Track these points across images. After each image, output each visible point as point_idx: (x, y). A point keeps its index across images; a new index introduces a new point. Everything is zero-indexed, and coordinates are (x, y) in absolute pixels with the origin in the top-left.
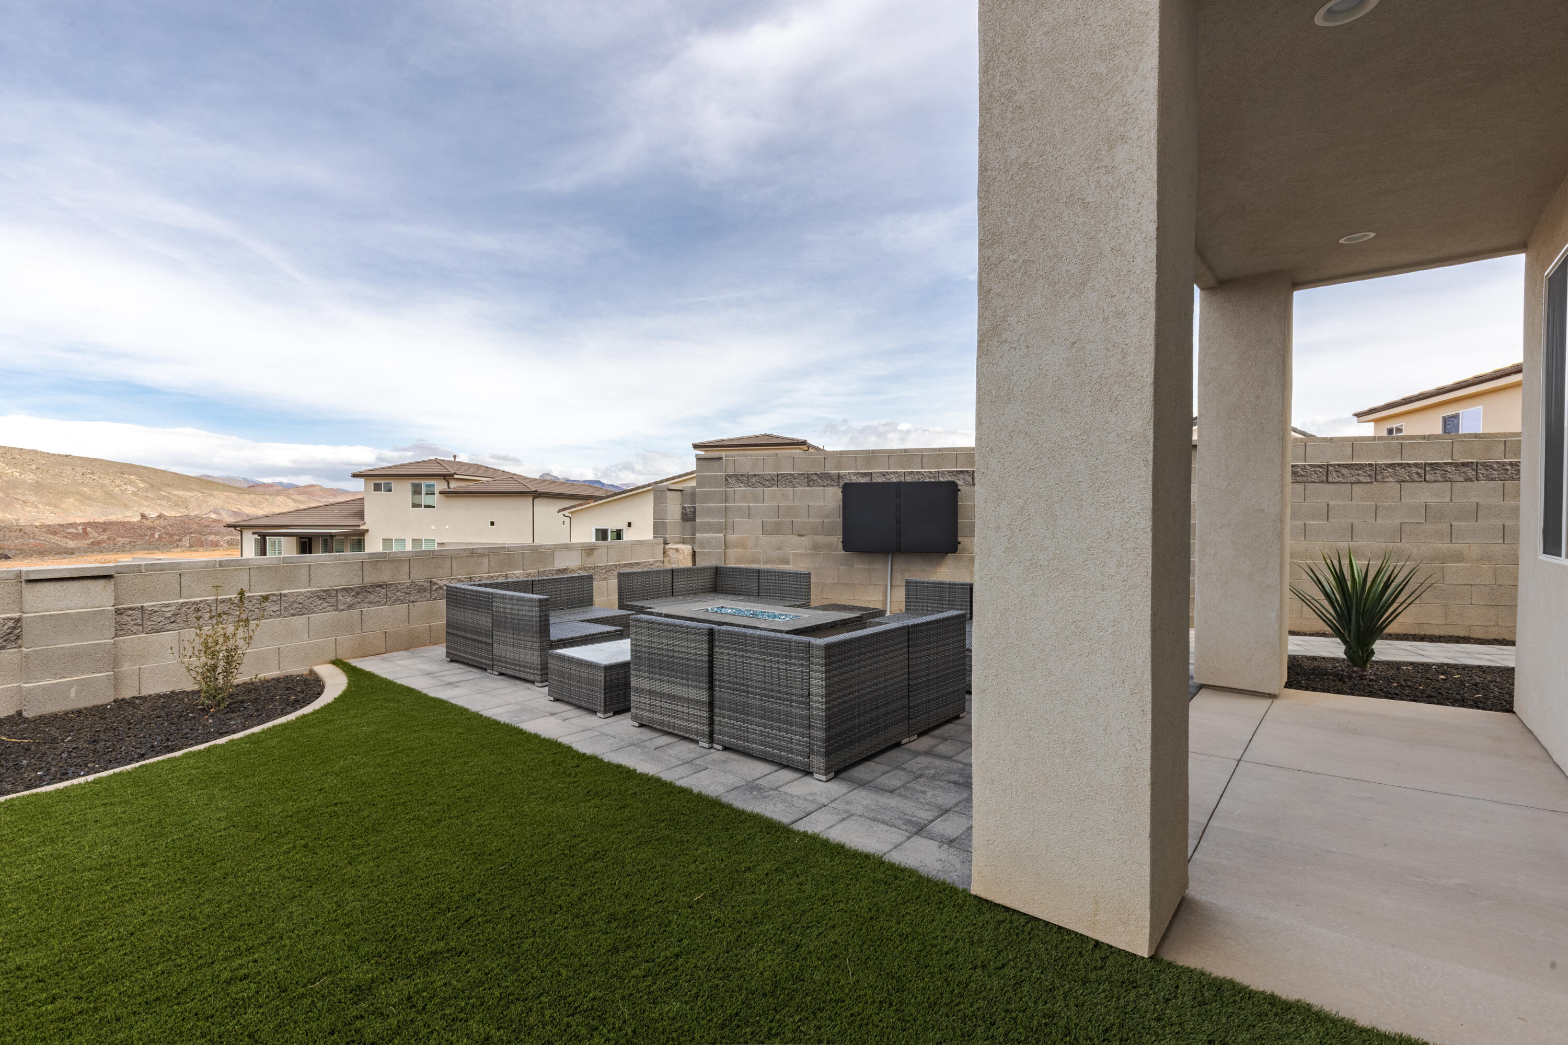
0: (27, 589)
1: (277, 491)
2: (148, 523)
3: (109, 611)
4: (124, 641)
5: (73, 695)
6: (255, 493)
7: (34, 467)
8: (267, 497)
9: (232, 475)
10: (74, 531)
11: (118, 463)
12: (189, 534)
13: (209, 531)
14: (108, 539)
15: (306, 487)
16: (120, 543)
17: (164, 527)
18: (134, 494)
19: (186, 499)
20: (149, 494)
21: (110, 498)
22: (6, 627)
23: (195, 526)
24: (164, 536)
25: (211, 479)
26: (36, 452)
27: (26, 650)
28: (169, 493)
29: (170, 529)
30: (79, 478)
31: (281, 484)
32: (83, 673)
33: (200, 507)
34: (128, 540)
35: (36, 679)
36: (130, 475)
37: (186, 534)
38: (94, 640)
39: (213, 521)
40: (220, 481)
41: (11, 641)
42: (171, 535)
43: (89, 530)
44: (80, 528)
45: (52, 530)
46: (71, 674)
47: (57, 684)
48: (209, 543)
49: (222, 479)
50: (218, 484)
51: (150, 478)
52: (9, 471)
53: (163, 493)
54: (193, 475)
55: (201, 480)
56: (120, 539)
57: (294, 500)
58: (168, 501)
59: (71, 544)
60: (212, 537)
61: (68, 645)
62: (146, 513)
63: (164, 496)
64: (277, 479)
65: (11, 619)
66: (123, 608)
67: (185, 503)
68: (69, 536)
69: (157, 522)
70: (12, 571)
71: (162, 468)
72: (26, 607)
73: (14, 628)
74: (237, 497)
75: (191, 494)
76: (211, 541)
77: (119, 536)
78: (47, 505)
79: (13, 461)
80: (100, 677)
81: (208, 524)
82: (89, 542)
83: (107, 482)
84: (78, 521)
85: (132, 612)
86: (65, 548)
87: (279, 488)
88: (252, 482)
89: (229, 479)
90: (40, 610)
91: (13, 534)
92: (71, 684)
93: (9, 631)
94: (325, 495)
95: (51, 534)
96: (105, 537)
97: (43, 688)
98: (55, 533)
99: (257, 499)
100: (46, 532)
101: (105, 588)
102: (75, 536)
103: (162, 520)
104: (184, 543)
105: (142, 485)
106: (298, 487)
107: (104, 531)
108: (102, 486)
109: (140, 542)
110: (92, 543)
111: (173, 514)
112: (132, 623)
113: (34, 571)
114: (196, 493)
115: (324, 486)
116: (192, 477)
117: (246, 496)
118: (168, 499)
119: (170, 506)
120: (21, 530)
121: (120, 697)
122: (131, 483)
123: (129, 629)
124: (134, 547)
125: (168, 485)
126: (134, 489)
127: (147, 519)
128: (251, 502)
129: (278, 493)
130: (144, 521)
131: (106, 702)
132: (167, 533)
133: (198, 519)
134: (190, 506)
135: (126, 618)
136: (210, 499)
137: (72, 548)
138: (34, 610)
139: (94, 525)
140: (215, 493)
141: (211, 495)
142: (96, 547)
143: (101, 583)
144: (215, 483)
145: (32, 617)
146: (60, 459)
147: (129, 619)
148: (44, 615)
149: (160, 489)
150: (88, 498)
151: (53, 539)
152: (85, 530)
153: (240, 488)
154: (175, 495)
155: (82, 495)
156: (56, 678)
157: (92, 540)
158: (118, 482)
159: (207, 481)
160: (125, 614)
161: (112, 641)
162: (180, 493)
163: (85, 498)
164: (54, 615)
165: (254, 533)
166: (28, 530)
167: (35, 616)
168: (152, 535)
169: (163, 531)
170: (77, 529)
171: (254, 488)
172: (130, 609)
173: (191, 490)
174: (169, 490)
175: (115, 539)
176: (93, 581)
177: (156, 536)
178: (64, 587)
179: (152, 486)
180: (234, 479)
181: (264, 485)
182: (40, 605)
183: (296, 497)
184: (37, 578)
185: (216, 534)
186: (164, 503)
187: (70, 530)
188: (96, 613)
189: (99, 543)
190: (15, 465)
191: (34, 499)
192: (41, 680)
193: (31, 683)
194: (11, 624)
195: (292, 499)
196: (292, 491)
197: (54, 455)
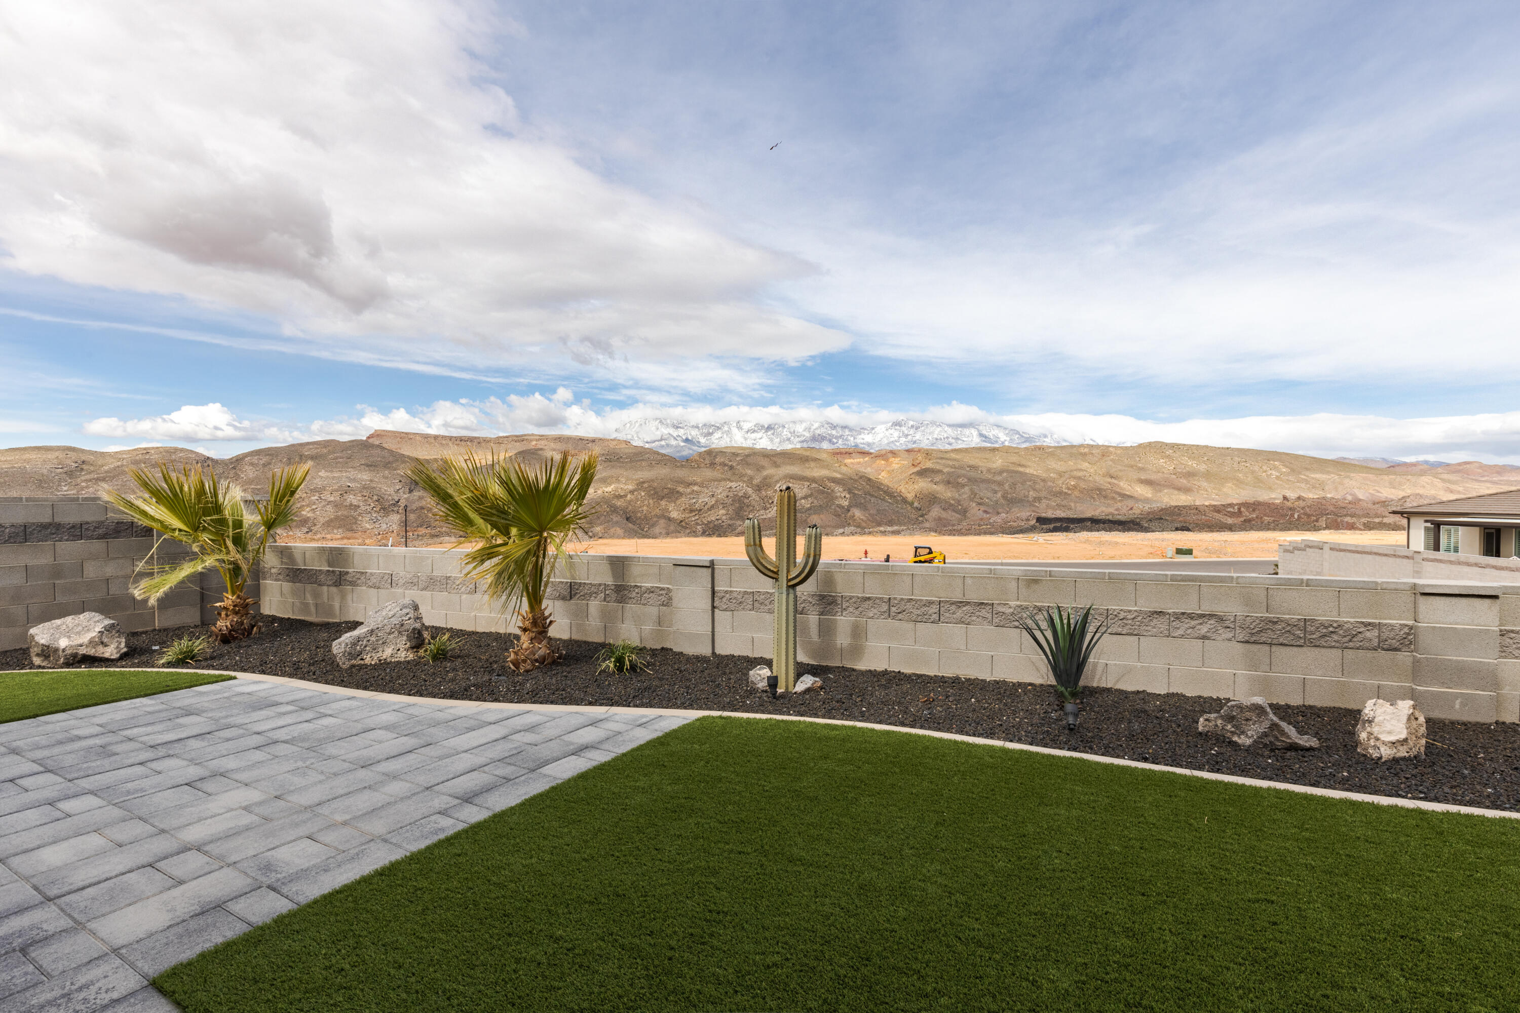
0: (1422, 600)
1: (1421, 470)
2: (1289, 504)
3: (1494, 631)
4: (1505, 663)
5: (1457, 706)
6: (1395, 474)
7: (1206, 458)
8: (1409, 477)
9: (1369, 456)
10: (1232, 510)
11: (1266, 452)
12: (1326, 515)
13: (1345, 513)
14: (1257, 517)
15: (1459, 464)
16: (1266, 522)
17: (1303, 508)
18: (1277, 478)
19: (1323, 481)
20: (1291, 478)
21: (1258, 482)
22: (1402, 632)
23: (1331, 508)
24: (1303, 516)
25: (1347, 461)
26: (1207, 447)
27: (1419, 656)
28: (1308, 476)
29: (1308, 510)
30: (1236, 465)
31: (1426, 462)
32: (1467, 688)
33: (1336, 489)
34: (1273, 519)
35: (1427, 684)
36: (1274, 461)
37: (1322, 515)
38: (1478, 658)
39: (1350, 503)
40: (1357, 463)
41: (1406, 645)
42: (1309, 516)
43: (1242, 509)
44: (1236, 507)
45: (1217, 509)
46: (1457, 686)
47: (1444, 692)
48: (1345, 525)
49: (1358, 461)
50: (1355, 465)
51: (1291, 463)
52: (1190, 463)
53: (1303, 477)
54: (1330, 458)
55: (1338, 462)
56: (1266, 518)
57: (1443, 480)
58: (1307, 484)
59: (1230, 521)
60: (1348, 519)
61: (1455, 658)
62: (1287, 495)
63: (1303, 479)
64: (1421, 458)
65: (1407, 626)
66: (1506, 630)
67: (1322, 485)
68: (1229, 514)
69: (1297, 503)
70: (1408, 583)
71: (1301, 453)
72: (1421, 617)
73: (1408, 634)
74: (1375, 478)
75: (1328, 477)
76: (1347, 522)
77: (1265, 515)
78: (1214, 489)
79: (1193, 455)
80: (1483, 695)
81: (1344, 505)
82: (1242, 519)
83: (1256, 468)
84: (1234, 502)
85: (1514, 635)
86: (1226, 524)
87: (1426, 466)
88: (1392, 462)
89: (1366, 460)
90: (1431, 621)
91: (1192, 511)
92: (1456, 696)
93: (1404, 636)
94: (1486, 473)
95: (1216, 512)
96: (1254, 516)
97: (1432, 693)
98: (1219, 511)
99: (1397, 480)
100: (1212, 511)
101: (1490, 608)
102: (1232, 515)
103: (1301, 502)
104: (1321, 524)
105: (1284, 470)
106: (1448, 465)
107: (1254, 510)
108: (1253, 472)
109: (1282, 521)
110: (1245, 520)
111: (1311, 496)
112: (1514, 646)
113: (1428, 585)
114: (1332, 475)
115: (1485, 462)
116: (1329, 460)
117: (1386, 477)
118: (1307, 482)
119: (1308, 489)
120: (1197, 509)
121: (1501, 720)
122: (1275, 468)
123: (1510, 652)
124: (1277, 525)
125: (1307, 469)
126: (1277, 474)
127: (1288, 501)
128: (1391, 483)
129: (1423, 473)
130: (1286, 502)
131: (1488, 721)
132: (1305, 514)
133: (1334, 502)
134: (1326, 488)
135: (1509, 640)
136: (1346, 481)
137: (1230, 524)
138: (1426, 620)
139: (1246, 505)
140: (1352, 475)
141: (1348, 477)
142: (1247, 524)
143: (1488, 601)
144: (1352, 465)
145: (1425, 627)
146: (1223, 451)
147: (1511, 641)
148: (1435, 627)
149: (1300, 473)
150: (1242, 482)
151: (1218, 516)
152: (1239, 509)
153: (1378, 469)
154: (1313, 478)
155: (1238, 480)
156: (1443, 687)
157: (1245, 518)
158: (1265, 468)
159: (1344, 464)
160: (1507, 635)
161: (1495, 661)
162: (1318, 476)
163: (1239, 483)
164: (1443, 628)
165: (1426, 521)
166: (1202, 509)
167: (1428, 627)
168: (1292, 515)
169: (1302, 511)
170: (1234, 508)
171: (1394, 468)
172: (1512, 631)
173: (1328, 473)
174: (1308, 473)
175: (1262, 518)
176: (1480, 599)
177: (1296, 516)
178: (1453, 603)
179: (1293, 470)
180: (1372, 460)
181: (1405, 464)
182: (1432, 617)
183: (1445, 476)
184: (1431, 592)
185: (1352, 516)
186: (1303, 485)
187: (1229, 510)
188: (1481, 631)
189: (1249, 521)
190: (1194, 459)
191: (1205, 484)
192: (1430, 685)
193: (1422, 686)
194: (1406, 630)
195: (1440, 479)
196: (1440, 470)
197: (1219, 448)
